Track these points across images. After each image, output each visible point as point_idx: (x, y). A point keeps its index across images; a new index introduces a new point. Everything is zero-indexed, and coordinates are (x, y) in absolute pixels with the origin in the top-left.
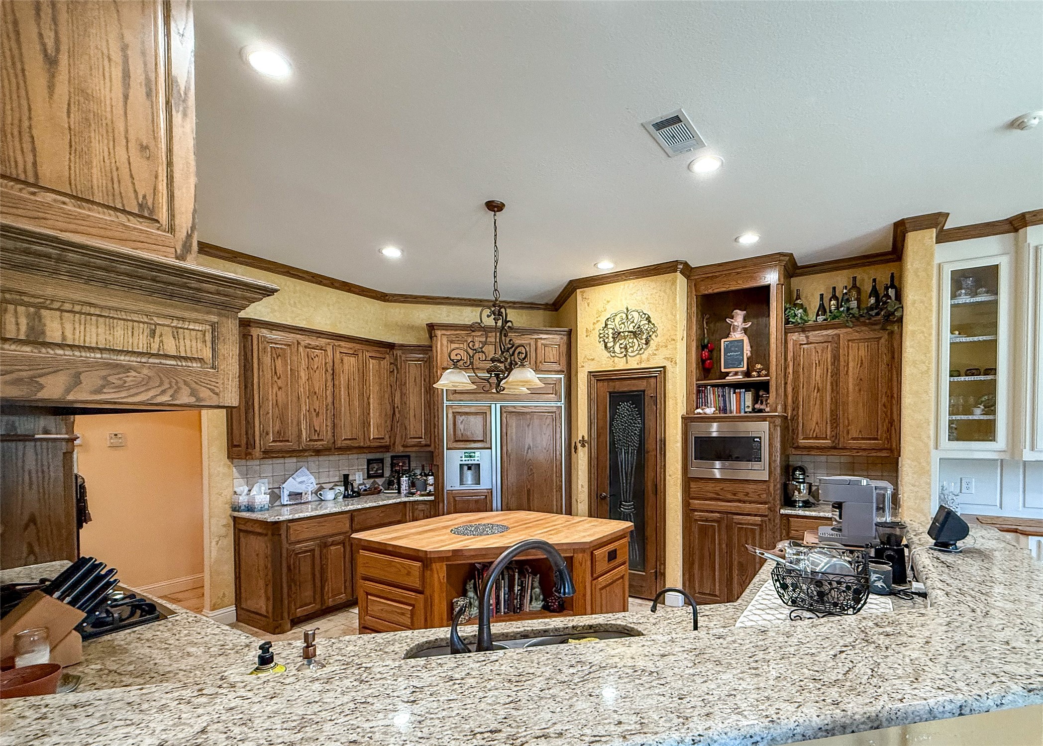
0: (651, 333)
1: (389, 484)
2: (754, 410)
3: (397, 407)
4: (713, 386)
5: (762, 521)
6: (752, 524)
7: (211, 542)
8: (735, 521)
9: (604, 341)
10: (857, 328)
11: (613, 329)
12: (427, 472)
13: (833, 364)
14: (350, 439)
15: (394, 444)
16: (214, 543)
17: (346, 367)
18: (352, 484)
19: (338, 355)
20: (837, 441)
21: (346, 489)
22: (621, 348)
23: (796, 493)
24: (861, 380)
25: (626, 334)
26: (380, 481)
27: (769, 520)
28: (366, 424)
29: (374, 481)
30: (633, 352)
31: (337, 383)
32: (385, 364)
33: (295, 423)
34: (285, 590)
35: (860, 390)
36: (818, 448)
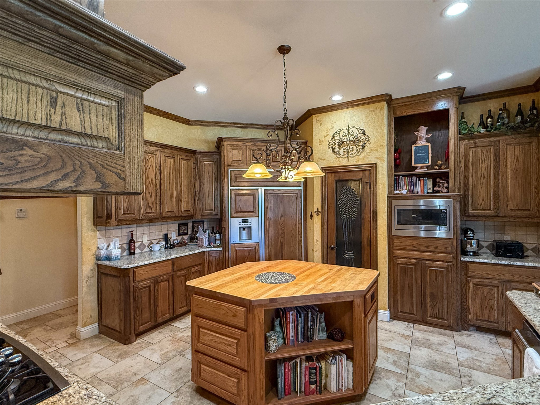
0: (366, 142)
1: (192, 239)
2: (434, 192)
3: (198, 191)
4: (403, 176)
5: (448, 265)
6: (440, 268)
7: (83, 282)
8: (427, 265)
9: (332, 147)
10: (513, 136)
11: (338, 140)
12: (215, 231)
13: (495, 160)
14: (170, 212)
15: (196, 214)
16: (85, 282)
17: (168, 165)
18: (170, 240)
19: (163, 158)
20: (498, 212)
21: (167, 243)
22: (344, 152)
23: (469, 246)
24: (517, 170)
25: (348, 142)
26: (186, 237)
27: (453, 265)
28: (179, 201)
29: (183, 237)
30: (352, 154)
31: (162, 175)
32: (190, 163)
33: (137, 202)
34: (132, 314)
35: (517, 177)
36: (484, 216)
